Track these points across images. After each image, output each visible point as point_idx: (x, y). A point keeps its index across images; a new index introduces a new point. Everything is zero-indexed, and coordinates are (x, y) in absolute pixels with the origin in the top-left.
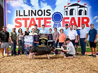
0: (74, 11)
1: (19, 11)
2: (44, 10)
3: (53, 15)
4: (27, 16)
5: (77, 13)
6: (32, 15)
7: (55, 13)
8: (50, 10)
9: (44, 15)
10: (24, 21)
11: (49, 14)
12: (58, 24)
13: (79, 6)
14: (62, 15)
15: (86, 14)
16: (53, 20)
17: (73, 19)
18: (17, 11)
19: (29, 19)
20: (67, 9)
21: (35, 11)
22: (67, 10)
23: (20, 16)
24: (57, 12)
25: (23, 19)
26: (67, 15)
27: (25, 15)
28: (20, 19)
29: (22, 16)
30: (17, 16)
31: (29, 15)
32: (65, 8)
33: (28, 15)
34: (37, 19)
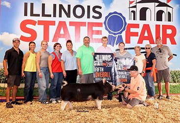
0: (148, 12)
1: (32, 5)
2: (89, 7)
3: (106, 18)
4: (50, 16)
5: (154, 16)
6: (60, 16)
7: (110, 14)
8: (100, 8)
9: (89, 17)
10: (42, 26)
11: (97, 15)
12: (117, 36)
13: (157, 4)
14: (124, 18)
15: (169, 20)
16: (106, 29)
17: (146, 27)
18: (26, 4)
19: (53, 23)
20: (135, 7)
21: (69, 6)
22: (134, 9)
23: (32, 14)
24: (115, 13)
25: (40, 23)
26: (134, 19)
27: (44, 15)
28: (33, 23)
29: (38, 15)
30: (26, 14)
31: (55, 16)
32: (131, 6)
33: (52, 15)
34: (71, 24)
